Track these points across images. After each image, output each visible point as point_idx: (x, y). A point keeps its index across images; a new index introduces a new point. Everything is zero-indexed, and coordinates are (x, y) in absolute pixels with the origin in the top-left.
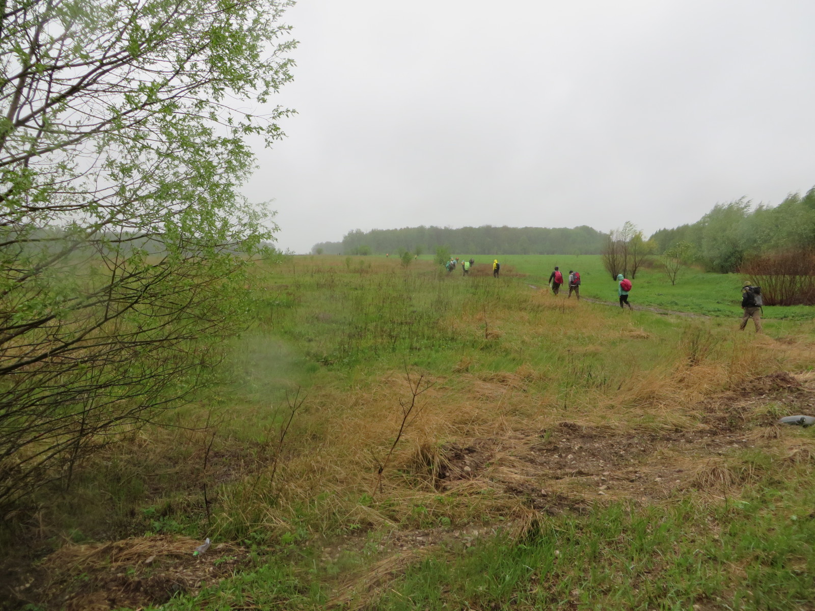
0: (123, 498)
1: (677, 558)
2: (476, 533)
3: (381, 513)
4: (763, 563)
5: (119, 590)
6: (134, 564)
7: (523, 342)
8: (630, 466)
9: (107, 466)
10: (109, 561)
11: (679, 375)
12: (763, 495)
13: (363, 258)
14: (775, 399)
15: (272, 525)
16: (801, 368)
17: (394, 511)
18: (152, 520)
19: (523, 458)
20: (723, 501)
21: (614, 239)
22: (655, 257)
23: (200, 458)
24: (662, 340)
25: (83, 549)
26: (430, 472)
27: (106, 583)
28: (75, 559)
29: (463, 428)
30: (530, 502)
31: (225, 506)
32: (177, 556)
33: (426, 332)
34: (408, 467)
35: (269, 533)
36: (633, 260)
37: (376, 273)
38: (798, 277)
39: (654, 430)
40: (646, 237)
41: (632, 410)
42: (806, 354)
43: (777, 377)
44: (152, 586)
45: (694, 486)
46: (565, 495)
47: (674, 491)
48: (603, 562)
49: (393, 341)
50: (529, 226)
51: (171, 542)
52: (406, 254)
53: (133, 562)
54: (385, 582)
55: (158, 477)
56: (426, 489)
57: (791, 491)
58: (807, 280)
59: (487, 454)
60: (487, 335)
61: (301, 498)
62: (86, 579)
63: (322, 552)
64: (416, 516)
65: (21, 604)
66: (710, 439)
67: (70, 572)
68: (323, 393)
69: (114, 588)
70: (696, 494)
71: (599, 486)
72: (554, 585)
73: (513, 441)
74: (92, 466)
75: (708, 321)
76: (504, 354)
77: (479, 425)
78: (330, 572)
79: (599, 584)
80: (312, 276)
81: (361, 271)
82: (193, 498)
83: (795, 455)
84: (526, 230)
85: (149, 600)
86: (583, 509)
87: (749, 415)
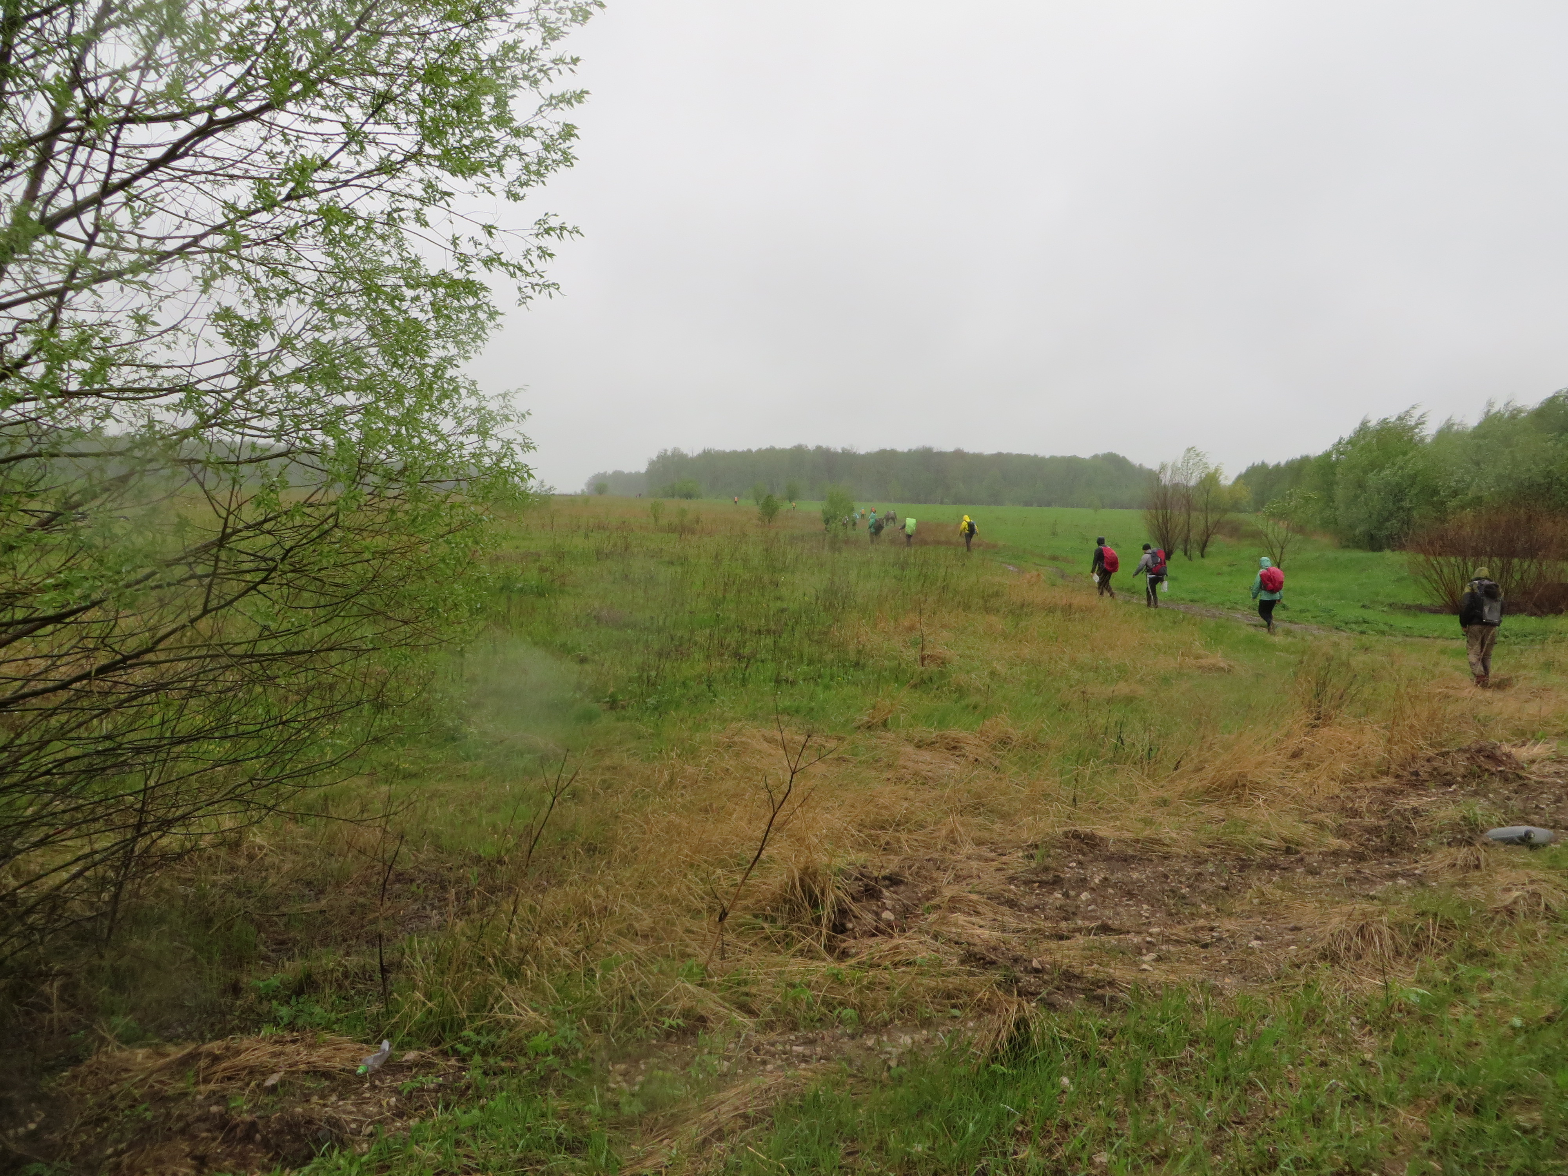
0: (217, 957)
1: (1293, 1097)
2: (906, 1040)
3: (722, 998)
4: (1459, 1109)
5: (214, 1139)
6: (242, 1089)
7: (993, 674)
8: (1201, 917)
9: (187, 896)
10: (193, 1081)
11: (1292, 744)
12: (1456, 978)
13: (685, 504)
14: (1475, 793)
15: (511, 1017)
16: (1523, 735)
17: (747, 994)
18: (275, 1003)
19: (996, 898)
20: (1381, 987)
21: (1166, 479)
22: (1242, 516)
23: (368, 884)
24: (1257, 675)
25: (140, 1058)
26: (817, 921)
27: (188, 1125)
28: (124, 1075)
29: (878, 836)
30: (1009, 984)
31: (419, 977)
32: (327, 1075)
33: (807, 651)
34: (775, 909)
35: (504, 1032)
36: (1203, 522)
37: (710, 534)
38: (1516, 561)
39: (1245, 849)
40: (1228, 477)
41: (1203, 809)
42: (1532, 708)
43: (1479, 751)
44: (278, 1133)
45: (1324, 957)
46: (1077, 971)
47: (1285, 967)
48: (1152, 1101)
49: (744, 665)
50: (1005, 451)
51: (311, 1046)
52: (769, 498)
53: (239, 1084)
54: (733, 1132)
55: (285, 919)
56: (809, 953)
57: (1509, 972)
58: (1533, 568)
59: (926, 888)
60: (923, 659)
61: (567, 967)
62: (149, 1115)
63: (609, 1072)
64: (790, 1005)
65: (18, 1162)
66: (1352, 868)
67: (115, 1102)
68: (607, 762)
69: (204, 1135)
70: (1329, 973)
71: (1141, 954)
72: (1060, 1144)
73: (974, 864)
74: (157, 895)
75: (1345, 641)
76: (955, 696)
77: (910, 831)
78: (626, 1110)
79: (1147, 1144)
80: (587, 536)
81: (682, 529)
82: (353, 962)
83: (1515, 902)
84: (1000, 459)
85: (271, 1160)
86: (1112, 999)
87: (1426, 823)
